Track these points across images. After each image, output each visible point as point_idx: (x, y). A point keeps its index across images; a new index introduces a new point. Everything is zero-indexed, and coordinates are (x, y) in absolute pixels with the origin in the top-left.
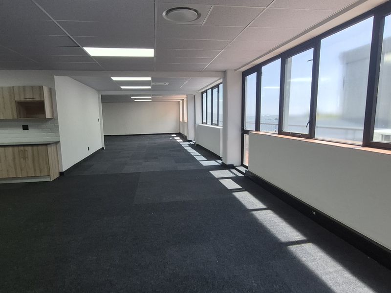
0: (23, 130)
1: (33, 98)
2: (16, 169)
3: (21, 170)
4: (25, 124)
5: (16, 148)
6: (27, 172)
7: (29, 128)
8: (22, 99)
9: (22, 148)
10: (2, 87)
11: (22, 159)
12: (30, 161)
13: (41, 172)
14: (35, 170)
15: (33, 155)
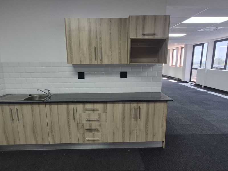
0: (121, 78)
1: (154, 34)
2: (124, 132)
3: (130, 133)
4: (124, 70)
5: (127, 106)
6: (137, 136)
7: (128, 76)
8: (140, 36)
9: (135, 105)
10: (111, 19)
11: (133, 120)
12: (142, 122)
13: (153, 136)
14: (147, 134)
15: (148, 115)
